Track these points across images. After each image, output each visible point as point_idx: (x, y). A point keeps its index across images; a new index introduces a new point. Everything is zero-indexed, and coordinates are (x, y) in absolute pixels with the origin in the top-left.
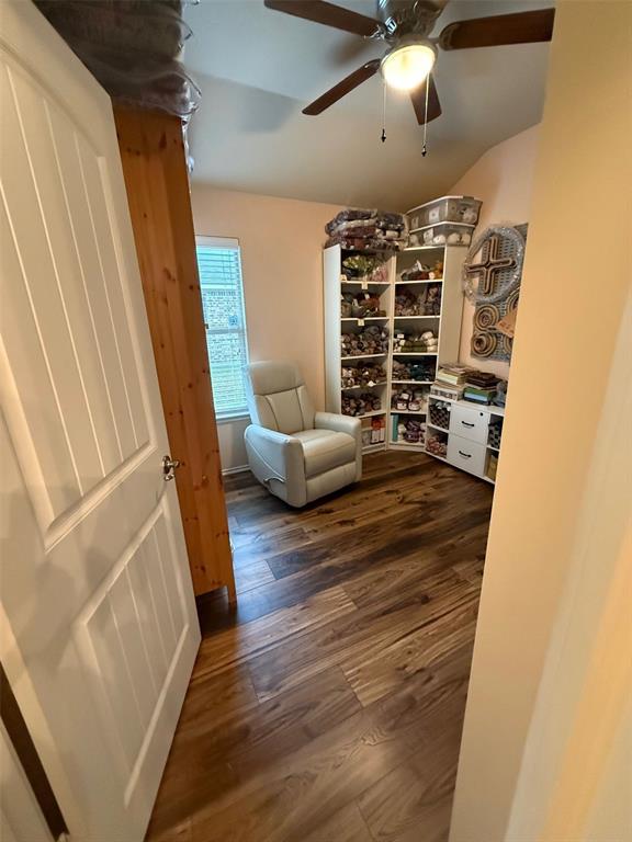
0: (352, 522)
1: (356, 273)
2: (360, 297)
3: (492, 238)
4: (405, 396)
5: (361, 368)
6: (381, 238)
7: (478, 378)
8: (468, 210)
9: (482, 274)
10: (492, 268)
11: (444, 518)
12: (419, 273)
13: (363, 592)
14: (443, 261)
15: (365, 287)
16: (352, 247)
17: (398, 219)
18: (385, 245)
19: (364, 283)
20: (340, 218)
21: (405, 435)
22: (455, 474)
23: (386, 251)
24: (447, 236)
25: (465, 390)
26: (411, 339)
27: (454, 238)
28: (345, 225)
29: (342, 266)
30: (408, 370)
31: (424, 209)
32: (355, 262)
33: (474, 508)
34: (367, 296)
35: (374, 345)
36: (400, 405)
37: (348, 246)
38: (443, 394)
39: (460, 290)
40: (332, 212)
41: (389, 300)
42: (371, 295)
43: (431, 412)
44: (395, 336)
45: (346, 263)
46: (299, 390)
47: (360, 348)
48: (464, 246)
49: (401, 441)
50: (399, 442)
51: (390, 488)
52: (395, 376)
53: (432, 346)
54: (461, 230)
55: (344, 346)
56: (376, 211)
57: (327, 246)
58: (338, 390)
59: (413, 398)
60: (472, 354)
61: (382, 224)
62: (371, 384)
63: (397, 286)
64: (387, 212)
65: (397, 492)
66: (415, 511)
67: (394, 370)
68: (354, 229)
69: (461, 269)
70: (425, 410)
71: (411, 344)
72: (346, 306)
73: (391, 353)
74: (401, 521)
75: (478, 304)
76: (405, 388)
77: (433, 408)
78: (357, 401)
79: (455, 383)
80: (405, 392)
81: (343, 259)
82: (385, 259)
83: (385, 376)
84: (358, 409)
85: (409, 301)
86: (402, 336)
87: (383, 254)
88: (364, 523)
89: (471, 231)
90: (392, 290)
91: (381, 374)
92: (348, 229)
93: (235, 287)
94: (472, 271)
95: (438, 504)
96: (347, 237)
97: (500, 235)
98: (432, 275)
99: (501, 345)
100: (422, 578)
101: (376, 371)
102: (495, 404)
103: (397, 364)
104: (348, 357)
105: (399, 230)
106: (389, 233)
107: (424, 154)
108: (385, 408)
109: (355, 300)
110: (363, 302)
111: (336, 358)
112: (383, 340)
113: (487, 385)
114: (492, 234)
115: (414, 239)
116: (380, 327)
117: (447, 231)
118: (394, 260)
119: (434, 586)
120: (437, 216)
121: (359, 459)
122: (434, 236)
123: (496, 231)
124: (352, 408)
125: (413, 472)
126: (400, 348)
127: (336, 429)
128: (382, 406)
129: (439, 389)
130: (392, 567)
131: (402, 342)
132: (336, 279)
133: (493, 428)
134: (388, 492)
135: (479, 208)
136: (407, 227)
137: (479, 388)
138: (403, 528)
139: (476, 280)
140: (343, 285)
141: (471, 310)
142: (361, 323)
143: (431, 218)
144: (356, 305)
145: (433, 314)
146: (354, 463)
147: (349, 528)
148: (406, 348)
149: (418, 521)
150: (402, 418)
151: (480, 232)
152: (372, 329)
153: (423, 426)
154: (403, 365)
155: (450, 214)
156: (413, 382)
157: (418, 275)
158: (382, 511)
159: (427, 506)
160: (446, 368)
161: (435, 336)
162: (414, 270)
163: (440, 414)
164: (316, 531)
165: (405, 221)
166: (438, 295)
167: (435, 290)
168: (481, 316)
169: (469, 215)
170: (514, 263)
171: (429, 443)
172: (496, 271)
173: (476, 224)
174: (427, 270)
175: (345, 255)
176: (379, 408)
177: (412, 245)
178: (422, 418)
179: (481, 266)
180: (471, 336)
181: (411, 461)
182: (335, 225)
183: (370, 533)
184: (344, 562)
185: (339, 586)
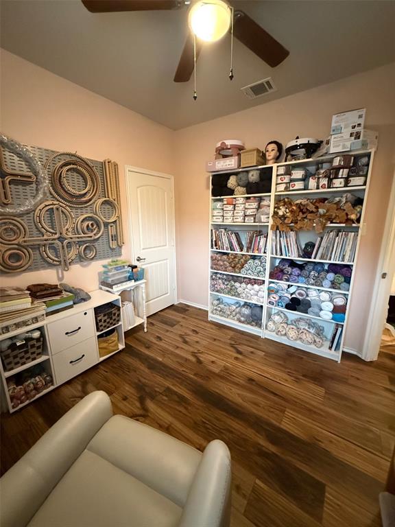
7: (42, 291)
10: (9, 178)
11: (162, 382)
25: (46, 306)
38: (20, 325)
77: (10, 349)
79: (28, 306)
99: (38, 255)
119: (238, 378)
129: (6, 324)
137: (57, 297)
171: (15, 396)
183: (208, 426)
184: (257, 434)
185: (282, 426)
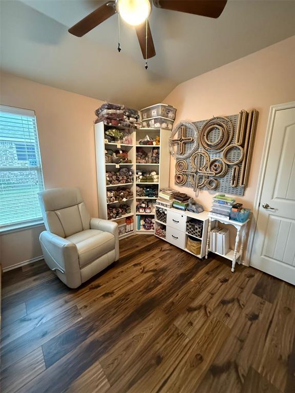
0: (112, 293)
1: (114, 139)
2: (117, 152)
3: (182, 127)
4: (143, 205)
5: (119, 191)
6: (127, 121)
7: (179, 196)
8: (170, 112)
9: (178, 144)
10: (183, 142)
11: (167, 280)
12: (148, 141)
13: (115, 364)
14: (159, 136)
15: (119, 147)
16: (110, 124)
17: (136, 112)
18: (129, 125)
19: (119, 145)
20: (102, 108)
21: (144, 225)
22: (170, 248)
23: (130, 129)
24: (161, 124)
25: (173, 203)
26: (145, 175)
27: (164, 125)
28: (105, 111)
29: (105, 134)
30: (144, 191)
31: (149, 110)
32: (113, 132)
33: (182, 271)
34: (121, 152)
35: (125, 178)
36: (141, 210)
37: (108, 123)
38: (162, 205)
39: (168, 151)
40: (99, 104)
41: (133, 154)
42: (123, 151)
43: (157, 214)
44: (137, 174)
45: (107, 133)
46: (80, 205)
47: (117, 180)
48: (169, 130)
49: (142, 229)
50: (141, 230)
51: (136, 262)
52: (138, 195)
53: (156, 179)
54: (168, 122)
55: (108, 179)
56: (123, 106)
57: (97, 122)
58: (105, 204)
59: (148, 206)
60: (175, 184)
61: (127, 113)
62: (125, 200)
63: (137, 147)
64: (131, 108)
65: (140, 264)
66: (150, 278)
67: (137, 192)
68: (111, 115)
69: (168, 141)
70: (154, 213)
71: (145, 178)
72: (108, 157)
73: (135, 183)
74: (142, 288)
75: (177, 159)
76: (143, 201)
77: (158, 211)
78: (116, 209)
79: (168, 199)
80: (143, 203)
81: (105, 130)
82: (130, 133)
83: (132, 195)
84: (117, 214)
85: (143, 156)
86: (141, 174)
87: (129, 130)
88: (120, 293)
89: (172, 123)
90: (134, 149)
91: (130, 194)
92: (108, 114)
93: (34, 141)
94: (173, 142)
95: (164, 270)
96: (108, 118)
97: (186, 126)
98: (154, 143)
99: (189, 180)
100: (155, 339)
101: (127, 193)
102: (188, 210)
103: (138, 188)
104: (111, 185)
105: (136, 118)
106: (131, 119)
107: (146, 67)
108: (133, 212)
109: (114, 154)
110: (118, 155)
111: (103, 186)
112: (130, 176)
113: (184, 200)
114: (182, 125)
115: (145, 124)
116: (129, 168)
117: (162, 122)
118: (134, 133)
119: (164, 344)
120: (155, 113)
121: (117, 246)
122: (155, 123)
123: (184, 124)
124: (114, 214)
125: (148, 249)
126: (139, 180)
127: (103, 229)
128: (131, 210)
129: (160, 202)
130: (136, 332)
131: (141, 177)
132: (102, 141)
133: (188, 224)
134: (135, 265)
135: (175, 112)
136: (141, 117)
137: (180, 202)
138: (144, 293)
139: (176, 147)
140: (106, 145)
141: (174, 162)
142: (118, 166)
143: (153, 114)
144: (115, 156)
145: (156, 163)
146: (114, 251)
147: (109, 299)
148: (143, 180)
149: (152, 286)
150: (143, 217)
151: (177, 124)
152: (124, 170)
153: (153, 221)
154: (142, 189)
155: (162, 113)
156: (147, 198)
157: (147, 143)
158: (131, 281)
159: (157, 272)
160: (163, 191)
161: (157, 174)
162: (146, 140)
163: (162, 215)
164: (86, 307)
165: (140, 114)
166: (158, 153)
167: (156, 151)
168: (179, 165)
169: (171, 115)
170: (193, 140)
171: (157, 230)
172: (185, 143)
173: (174, 120)
174: (152, 141)
175: (107, 128)
176: (130, 212)
177: (144, 127)
178: (152, 217)
179: (177, 140)
180: (175, 174)
181: (148, 242)
182: (100, 111)
183: (123, 302)
184: (103, 334)
185: (97, 363)
